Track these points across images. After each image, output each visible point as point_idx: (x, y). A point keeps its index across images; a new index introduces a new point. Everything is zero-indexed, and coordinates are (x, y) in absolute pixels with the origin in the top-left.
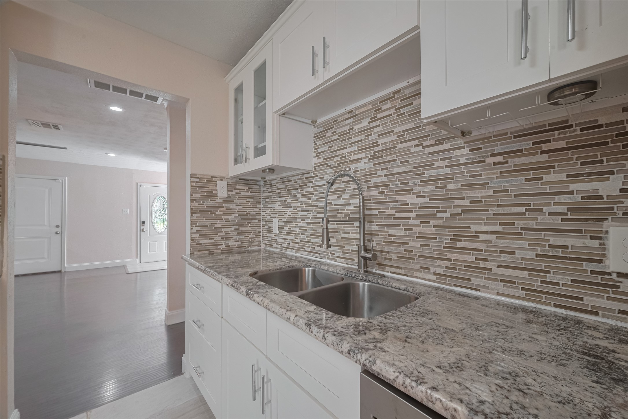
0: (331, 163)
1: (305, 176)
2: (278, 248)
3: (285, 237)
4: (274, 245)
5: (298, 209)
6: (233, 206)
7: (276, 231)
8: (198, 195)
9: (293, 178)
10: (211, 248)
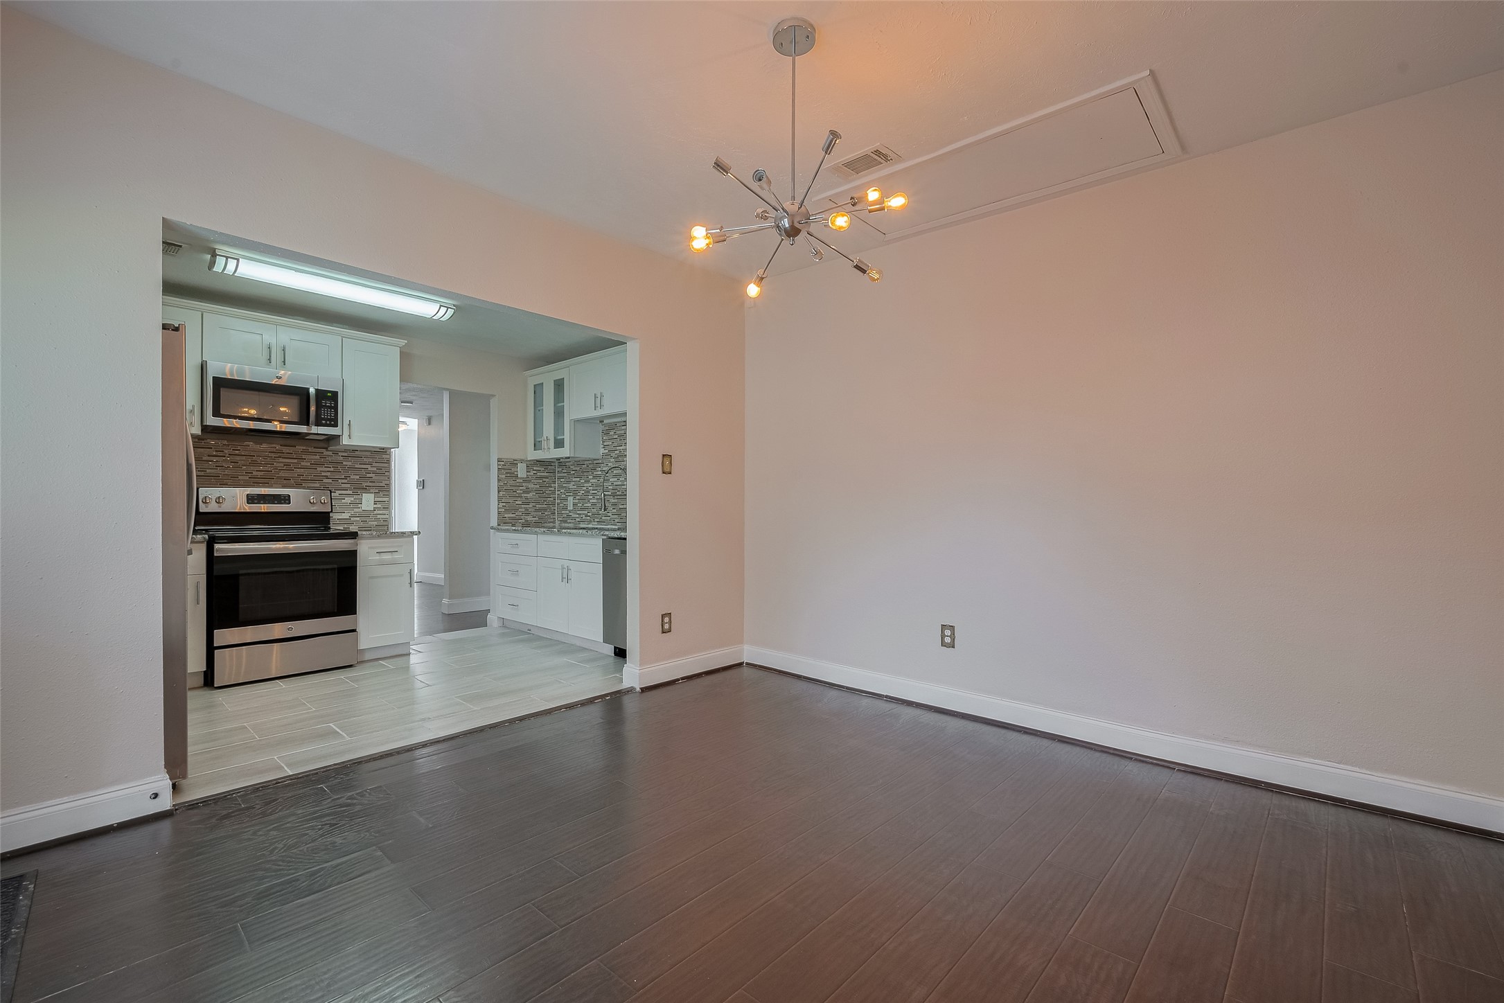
0: (613, 455)
1: (595, 462)
2: (573, 523)
3: (578, 512)
4: (568, 521)
5: (590, 488)
6: (531, 486)
7: (571, 507)
8: (504, 476)
9: (585, 463)
10: (513, 522)
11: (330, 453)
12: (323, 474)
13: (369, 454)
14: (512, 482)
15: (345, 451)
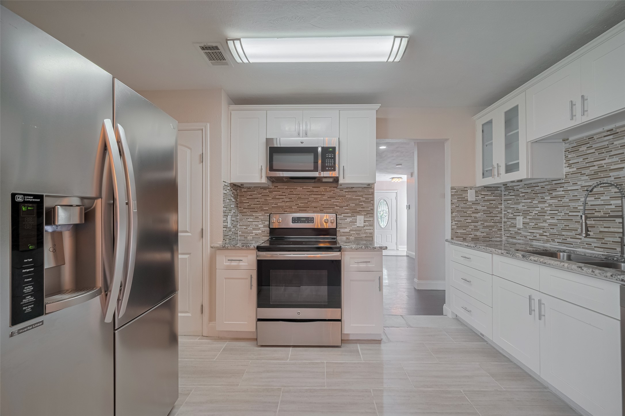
1: (554, 182)
2: (522, 240)
3: (530, 231)
4: (517, 237)
5: (546, 209)
6: (479, 207)
7: (520, 225)
8: (456, 201)
9: (539, 184)
10: (464, 236)
11: (338, 190)
12: (335, 204)
13: (360, 189)
14: (463, 205)
15: (347, 188)
